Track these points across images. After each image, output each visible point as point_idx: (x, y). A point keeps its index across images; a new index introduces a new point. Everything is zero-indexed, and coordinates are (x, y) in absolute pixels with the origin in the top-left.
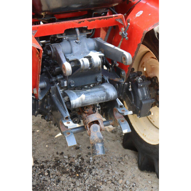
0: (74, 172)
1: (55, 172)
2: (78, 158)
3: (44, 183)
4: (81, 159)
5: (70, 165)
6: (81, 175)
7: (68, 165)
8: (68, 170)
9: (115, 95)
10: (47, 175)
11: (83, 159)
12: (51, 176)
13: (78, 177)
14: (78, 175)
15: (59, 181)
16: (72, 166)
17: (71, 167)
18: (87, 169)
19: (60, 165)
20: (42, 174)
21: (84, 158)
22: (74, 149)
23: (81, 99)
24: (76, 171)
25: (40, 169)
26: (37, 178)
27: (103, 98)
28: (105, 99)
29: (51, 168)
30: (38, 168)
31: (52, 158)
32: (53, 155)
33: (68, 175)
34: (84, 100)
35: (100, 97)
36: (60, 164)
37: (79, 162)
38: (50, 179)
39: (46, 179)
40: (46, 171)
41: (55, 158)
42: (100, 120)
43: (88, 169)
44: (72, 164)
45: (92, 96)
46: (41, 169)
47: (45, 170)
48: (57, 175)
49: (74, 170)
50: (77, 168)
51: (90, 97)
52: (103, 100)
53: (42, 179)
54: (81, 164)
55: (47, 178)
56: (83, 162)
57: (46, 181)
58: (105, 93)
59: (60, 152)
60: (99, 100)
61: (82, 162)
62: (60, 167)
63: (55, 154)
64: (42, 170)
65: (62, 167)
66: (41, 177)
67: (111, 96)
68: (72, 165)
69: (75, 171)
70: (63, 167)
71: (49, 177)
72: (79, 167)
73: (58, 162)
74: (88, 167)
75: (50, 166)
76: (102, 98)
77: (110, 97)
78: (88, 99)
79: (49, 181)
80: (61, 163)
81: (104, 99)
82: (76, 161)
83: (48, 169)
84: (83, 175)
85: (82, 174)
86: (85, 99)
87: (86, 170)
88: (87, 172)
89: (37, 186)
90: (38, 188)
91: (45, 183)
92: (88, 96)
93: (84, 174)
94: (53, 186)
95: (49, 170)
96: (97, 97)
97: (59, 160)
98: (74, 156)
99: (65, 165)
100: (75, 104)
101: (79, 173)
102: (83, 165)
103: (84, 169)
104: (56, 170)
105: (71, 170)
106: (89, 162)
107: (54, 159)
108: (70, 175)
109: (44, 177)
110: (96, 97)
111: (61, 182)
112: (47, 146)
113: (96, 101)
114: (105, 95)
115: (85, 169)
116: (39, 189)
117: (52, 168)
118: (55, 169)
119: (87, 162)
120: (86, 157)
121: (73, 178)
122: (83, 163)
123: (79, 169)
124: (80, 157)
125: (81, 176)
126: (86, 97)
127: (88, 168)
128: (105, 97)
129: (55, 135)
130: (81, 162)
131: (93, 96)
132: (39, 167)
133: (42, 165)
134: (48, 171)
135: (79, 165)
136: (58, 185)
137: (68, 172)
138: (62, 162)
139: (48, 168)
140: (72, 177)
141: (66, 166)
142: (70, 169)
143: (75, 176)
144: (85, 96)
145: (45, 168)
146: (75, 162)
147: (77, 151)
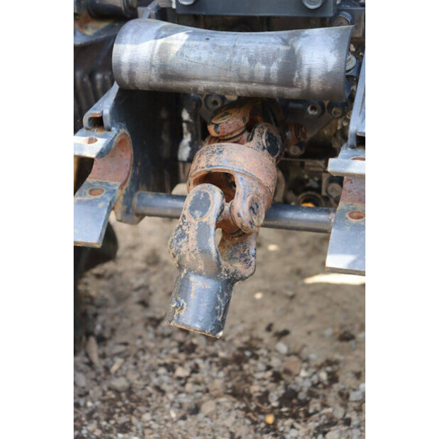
0: (269, 403)
1: (213, 378)
2: (319, 368)
3: (150, 395)
4: (329, 374)
5: (277, 377)
6: (283, 425)
7: (269, 373)
8: (255, 389)
9: (330, 68)
10: (179, 378)
11: (333, 378)
12: (189, 387)
13: (268, 425)
14: (270, 419)
15: (196, 410)
16: (279, 385)
17: (271, 386)
18: (320, 416)
19: (246, 366)
20: (170, 368)
21: (341, 377)
22: (334, 334)
23: (164, 49)
24: (280, 407)
25: (175, 351)
26: (145, 374)
27: (264, 67)
28: (274, 77)
29: (211, 363)
30: (174, 344)
31: (240, 335)
32: (252, 329)
33: (243, 405)
34: (172, 55)
35: (252, 61)
36: (246, 362)
37: (312, 382)
38: (180, 392)
39: (165, 387)
40: (190, 364)
41: (252, 339)
42: (246, 179)
43: (324, 417)
44: (284, 376)
45: (214, 46)
46: (181, 351)
47: (187, 359)
48: (207, 391)
49: (276, 398)
50: (289, 397)
51: (205, 48)
52: (267, 82)
53: (155, 381)
54: (314, 390)
55: (169, 384)
56: (325, 387)
57: (163, 392)
58: (283, 48)
59: (280, 327)
60: (245, 72)
61: (320, 386)
62: (241, 369)
63: (263, 327)
64: (182, 356)
65: (247, 373)
66: (157, 375)
67: (310, 70)
68: (282, 382)
69: (275, 404)
70: (250, 375)
71: (183, 385)
72: (302, 396)
73: (248, 353)
74: (330, 410)
75: (215, 355)
76: (261, 68)
77: (305, 71)
78: (193, 56)
79: (171, 396)
80: (252, 361)
81: (268, 74)
82: (303, 373)
83: (199, 361)
84: (287, 429)
85: (290, 421)
86: (181, 53)
87: (316, 416)
88: (312, 425)
89: (123, 395)
90: (120, 404)
91: (154, 396)
92: (197, 43)
93: (292, 427)
94: (166, 417)
95: (203, 365)
96: (236, 59)
97: (258, 349)
98: (313, 356)
99: (260, 371)
100: (131, 65)
101: (279, 416)
102: (317, 397)
103: (311, 411)
104: (221, 374)
105: (266, 394)
106: (348, 396)
107: (246, 338)
108: (247, 410)
109: (166, 379)
110: (235, 53)
111: (200, 416)
112: (259, 296)
113: (229, 74)
114: (280, 60)
115: (316, 412)
116: (120, 408)
117: (214, 365)
118: (220, 370)
119: (341, 394)
120: (350, 375)
121: (248, 422)
122: (326, 392)
123: (294, 404)
124: (329, 369)
125: (281, 429)
126: (184, 45)
127: (327, 415)
128: (274, 68)
129: (311, 275)
130: (319, 382)
131: (222, 50)
132: (181, 344)
133: (195, 341)
134: (197, 366)
135: (305, 389)
136: (182, 423)
137: (250, 396)
138: (261, 359)
139: (204, 358)
140: (249, 418)
141: (259, 375)
142: (263, 389)
143: (261, 417)
144: (188, 40)
145: (193, 355)
146: (298, 375)
147: (337, 344)
